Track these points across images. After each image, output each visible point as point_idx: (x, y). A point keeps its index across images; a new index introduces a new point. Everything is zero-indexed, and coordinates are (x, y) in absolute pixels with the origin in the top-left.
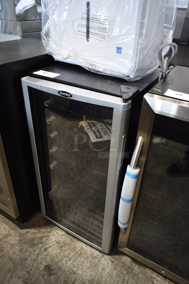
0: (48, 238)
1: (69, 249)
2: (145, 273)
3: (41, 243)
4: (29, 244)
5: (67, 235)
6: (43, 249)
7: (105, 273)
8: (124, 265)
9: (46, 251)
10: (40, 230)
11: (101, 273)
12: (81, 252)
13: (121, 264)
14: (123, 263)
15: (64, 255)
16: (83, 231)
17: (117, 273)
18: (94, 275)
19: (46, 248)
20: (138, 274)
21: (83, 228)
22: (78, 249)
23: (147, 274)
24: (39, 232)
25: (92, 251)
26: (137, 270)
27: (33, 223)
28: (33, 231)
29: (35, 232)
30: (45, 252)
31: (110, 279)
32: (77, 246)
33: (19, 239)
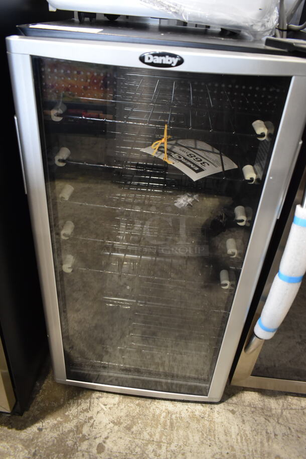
0: (92, 421)
1: (146, 425)
2: (290, 406)
3: (84, 438)
4: (58, 452)
5: (128, 400)
6: (94, 451)
7: (234, 436)
8: (254, 409)
9: (103, 451)
10: (67, 414)
11: (227, 441)
12: (171, 419)
13: (248, 408)
14: (250, 405)
15: (144, 442)
16: (152, 379)
17: (251, 427)
18: (218, 451)
19: (99, 444)
20: (282, 413)
21: (150, 373)
22: (162, 417)
23: (294, 407)
24: (67, 419)
25: (190, 410)
26: (277, 406)
27: (42, 405)
28: (49, 422)
29: (55, 422)
30: (102, 455)
31: (248, 444)
32: (158, 412)
33: (29, 453)
